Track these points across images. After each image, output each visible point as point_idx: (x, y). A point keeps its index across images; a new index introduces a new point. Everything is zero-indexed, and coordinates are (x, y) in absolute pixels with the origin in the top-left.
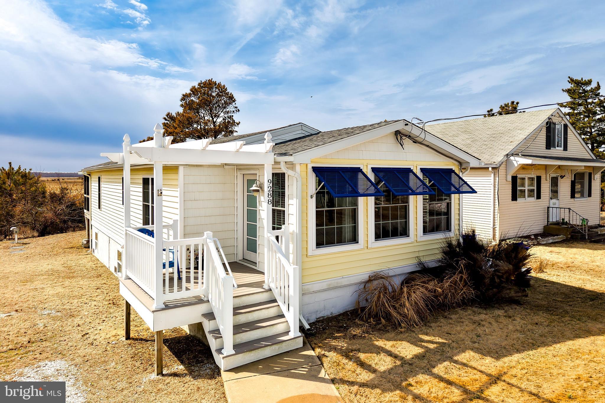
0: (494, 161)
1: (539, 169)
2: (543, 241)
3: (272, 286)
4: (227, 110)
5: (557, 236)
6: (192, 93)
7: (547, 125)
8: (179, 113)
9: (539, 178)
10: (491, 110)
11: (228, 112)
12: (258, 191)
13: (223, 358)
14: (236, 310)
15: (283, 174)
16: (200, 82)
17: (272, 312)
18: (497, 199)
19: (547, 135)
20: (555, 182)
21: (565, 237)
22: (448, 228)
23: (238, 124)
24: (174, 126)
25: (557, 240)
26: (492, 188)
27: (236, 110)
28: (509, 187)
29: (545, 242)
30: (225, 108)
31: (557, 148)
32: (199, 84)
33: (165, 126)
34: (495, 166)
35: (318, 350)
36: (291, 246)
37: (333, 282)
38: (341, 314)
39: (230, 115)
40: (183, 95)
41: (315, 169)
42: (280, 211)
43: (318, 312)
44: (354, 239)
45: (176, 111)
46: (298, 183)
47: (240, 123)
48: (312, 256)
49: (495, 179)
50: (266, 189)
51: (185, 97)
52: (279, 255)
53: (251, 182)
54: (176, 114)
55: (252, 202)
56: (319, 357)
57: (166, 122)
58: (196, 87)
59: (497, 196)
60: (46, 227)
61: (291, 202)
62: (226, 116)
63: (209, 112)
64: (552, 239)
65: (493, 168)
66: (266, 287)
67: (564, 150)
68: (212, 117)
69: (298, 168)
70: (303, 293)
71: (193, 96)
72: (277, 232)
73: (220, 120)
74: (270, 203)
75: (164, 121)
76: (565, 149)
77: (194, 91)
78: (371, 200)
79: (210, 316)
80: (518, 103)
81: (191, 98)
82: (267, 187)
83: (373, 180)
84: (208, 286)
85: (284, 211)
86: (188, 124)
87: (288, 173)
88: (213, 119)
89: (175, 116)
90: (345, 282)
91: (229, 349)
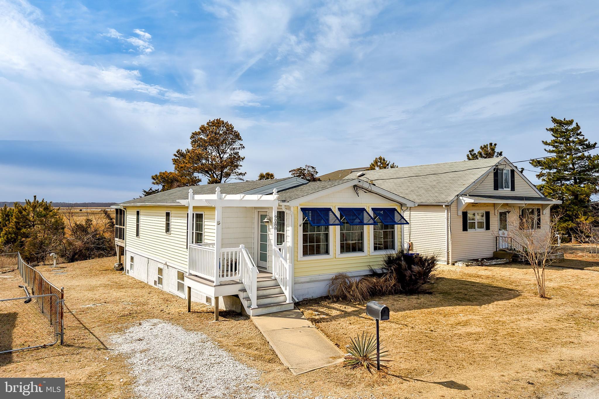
0: (448, 200)
1: (487, 206)
2: (487, 263)
3: (277, 277)
4: (234, 147)
5: (501, 259)
6: (201, 131)
7: (494, 171)
8: (189, 150)
9: (488, 214)
10: (473, 150)
11: (234, 149)
12: (268, 222)
13: (252, 309)
14: (258, 289)
15: (284, 212)
16: (208, 121)
17: (277, 291)
18: (449, 229)
19: (495, 178)
20: (503, 216)
21: (508, 261)
22: (393, 248)
23: (243, 159)
24: (184, 162)
25: (500, 263)
26: (446, 221)
27: (242, 147)
28: (461, 220)
29: (488, 264)
30: (231, 145)
31: (505, 189)
32: (208, 124)
33: (176, 161)
34: (447, 204)
35: (302, 310)
36: (288, 255)
37: (313, 277)
38: (318, 298)
39: (235, 151)
40: (193, 133)
41: (302, 209)
42: (281, 234)
43: (304, 295)
44: (327, 252)
45: (186, 149)
46: (292, 217)
47: (244, 158)
48: (300, 261)
49: (448, 214)
50: (274, 221)
51: (194, 134)
52: (281, 259)
53: (263, 217)
54: (186, 151)
55: (264, 229)
56: (302, 312)
57: (176, 158)
58: (205, 126)
59: (449, 227)
60: (75, 254)
61: (288, 229)
62: (232, 152)
63: (215, 148)
64: (495, 261)
65: (446, 206)
66: (273, 278)
67: (511, 190)
68: (219, 153)
69: (292, 209)
70: (295, 283)
71: (202, 134)
72: (280, 246)
73: (226, 156)
74: (276, 229)
75: (174, 157)
76: (513, 189)
77: (203, 129)
78: (338, 228)
79: (244, 290)
80: (495, 145)
81: (200, 136)
82: (274, 220)
83: (339, 217)
84: (242, 275)
85: (284, 234)
86: (197, 160)
87: (286, 211)
88: (220, 155)
89: (185, 153)
90: (321, 278)
91: (254, 305)
